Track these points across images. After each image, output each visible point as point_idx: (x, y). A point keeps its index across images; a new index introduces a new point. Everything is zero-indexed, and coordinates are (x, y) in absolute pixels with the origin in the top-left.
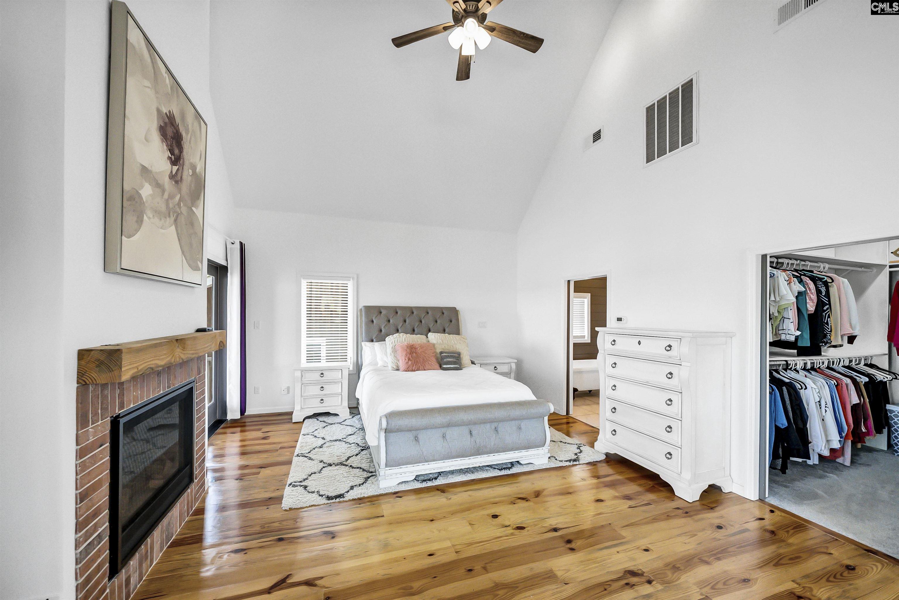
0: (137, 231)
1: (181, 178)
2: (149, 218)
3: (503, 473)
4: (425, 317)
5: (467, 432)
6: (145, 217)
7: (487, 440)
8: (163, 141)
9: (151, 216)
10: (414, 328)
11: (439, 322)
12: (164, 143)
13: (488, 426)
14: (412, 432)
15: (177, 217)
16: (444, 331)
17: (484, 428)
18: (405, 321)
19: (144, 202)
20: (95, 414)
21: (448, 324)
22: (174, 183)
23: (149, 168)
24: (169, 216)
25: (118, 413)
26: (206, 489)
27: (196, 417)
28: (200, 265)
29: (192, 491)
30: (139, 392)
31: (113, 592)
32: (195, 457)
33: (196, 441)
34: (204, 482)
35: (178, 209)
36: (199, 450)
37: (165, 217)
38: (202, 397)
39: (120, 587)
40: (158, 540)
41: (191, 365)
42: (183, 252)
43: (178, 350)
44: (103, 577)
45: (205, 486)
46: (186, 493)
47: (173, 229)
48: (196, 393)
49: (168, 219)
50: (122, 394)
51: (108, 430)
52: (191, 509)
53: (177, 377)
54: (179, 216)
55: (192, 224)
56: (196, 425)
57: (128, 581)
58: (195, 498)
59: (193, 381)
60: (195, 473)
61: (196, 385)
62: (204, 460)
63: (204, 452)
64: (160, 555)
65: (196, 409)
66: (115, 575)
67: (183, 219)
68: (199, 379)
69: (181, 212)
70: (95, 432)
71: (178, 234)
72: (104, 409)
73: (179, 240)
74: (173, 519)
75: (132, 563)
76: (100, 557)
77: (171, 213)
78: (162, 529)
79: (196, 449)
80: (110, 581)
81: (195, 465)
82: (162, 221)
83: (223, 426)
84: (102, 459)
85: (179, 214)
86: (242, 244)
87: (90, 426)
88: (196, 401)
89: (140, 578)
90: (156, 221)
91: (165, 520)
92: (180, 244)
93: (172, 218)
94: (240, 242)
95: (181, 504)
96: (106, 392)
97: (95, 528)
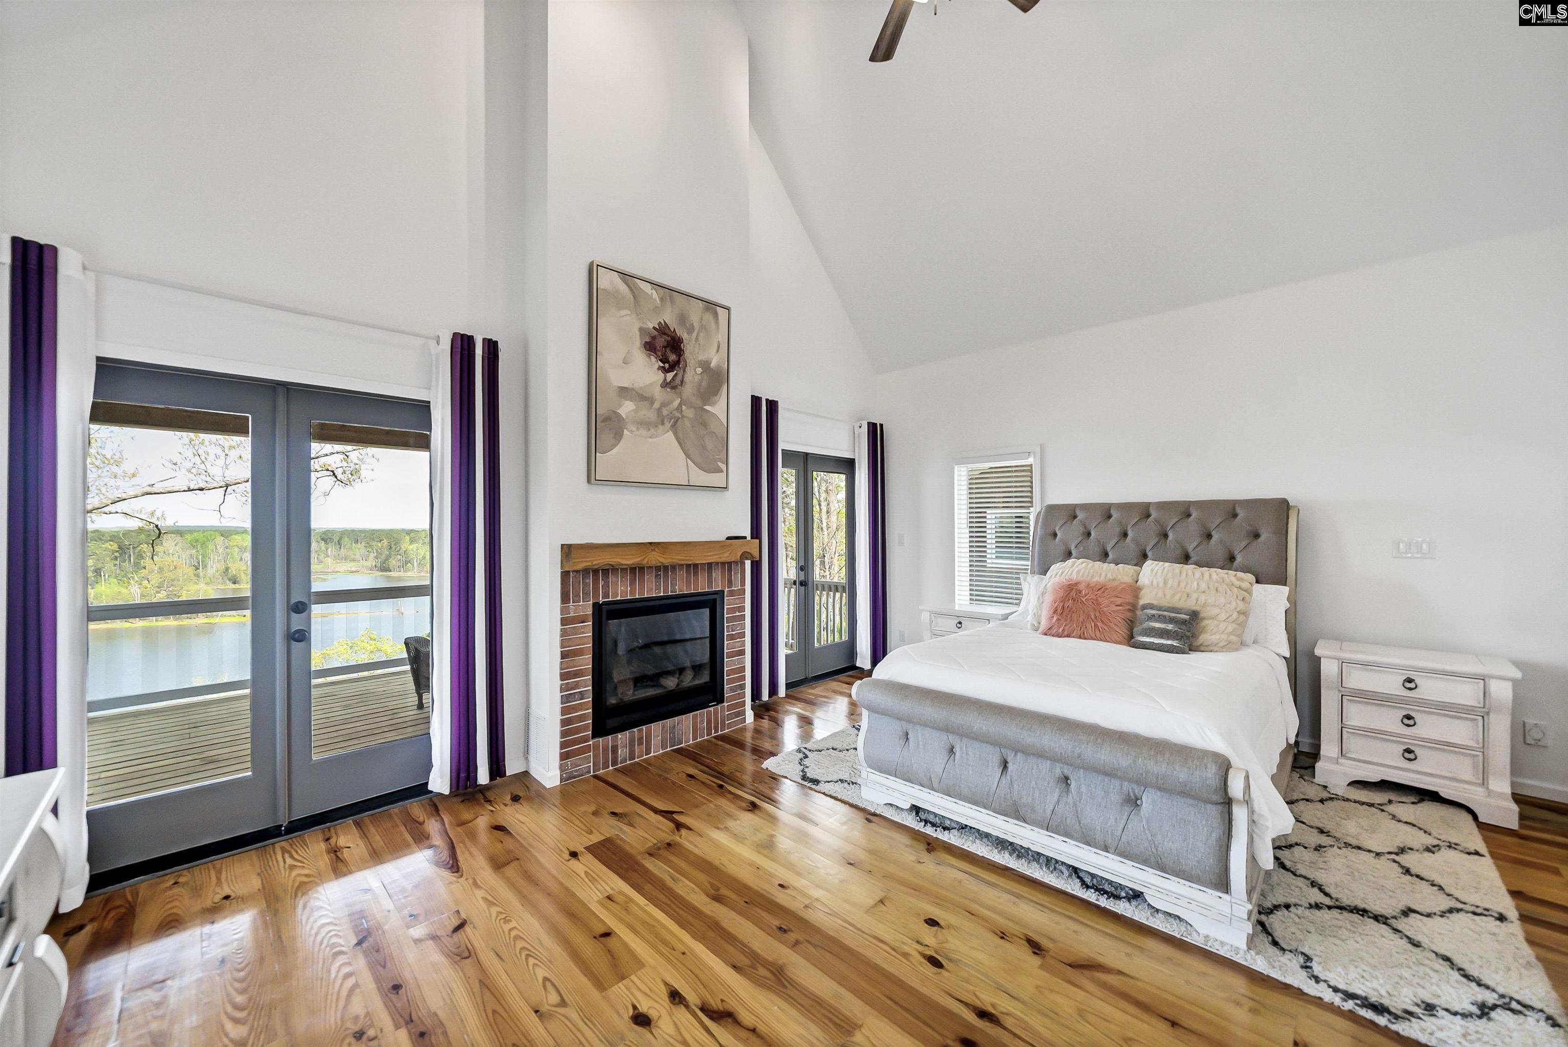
0: (614, 446)
1: (682, 382)
2: (631, 431)
3: (1091, 896)
4: (1178, 525)
5: (995, 760)
6: (625, 431)
7: (1037, 795)
8: (649, 356)
9: (634, 429)
10: (1145, 551)
11: (1216, 536)
12: (652, 357)
13: (1046, 765)
14: (902, 722)
15: (676, 422)
16: (1186, 558)
17: (1035, 767)
18: (1125, 535)
19: (623, 419)
20: (577, 595)
21: (1243, 544)
22: (668, 390)
23: (631, 386)
24: (663, 424)
25: (601, 600)
26: (747, 722)
27: (726, 633)
28: (723, 467)
29: (716, 712)
30: (629, 589)
31: (596, 747)
32: (726, 678)
33: (726, 660)
34: (743, 713)
35: (678, 415)
36: (732, 672)
37: (656, 426)
38: (738, 614)
39: (605, 749)
40: (658, 736)
41: (714, 575)
42: (688, 456)
43: (653, 553)
44: (585, 728)
45: (745, 718)
46: (705, 710)
47: (670, 435)
48: (726, 607)
49: (661, 427)
50: (606, 586)
51: (589, 611)
52: (716, 731)
53: (688, 584)
54: (680, 420)
55: (704, 425)
56: (726, 643)
57: (615, 749)
58: (723, 722)
59: (716, 593)
60: (726, 695)
61: (726, 598)
62: (742, 687)
63: (743, 678)
64: (661, 751)
65: (726, 625)
66: (600, 736)
67: (687, 423)
68: (732, 593)
69: (683, 416)
70: (576, 610)
71: (678, 439)
72: (586, 594)
73: (680, 444)
74: (680, 725)
75: (620, 736)
76: (581, 710)
77: (666, 420)
78: (663, 727)
79: (726, 669)
80: (593, 737)
81: (726, 687)
82: (652, 430)
83: (850, 673)
84: (583, 633)
85: (678, 418)
86: (874, 425)
87: (571, 604)
88: (726, 616)
89: (632, 757)
90: (643, 432)
91: (668, 722)
92: (682, 449)
93: (668, 425)
94: (869, 423)
95: (695, 717)
96: (588, 581)
97: (577, 685)
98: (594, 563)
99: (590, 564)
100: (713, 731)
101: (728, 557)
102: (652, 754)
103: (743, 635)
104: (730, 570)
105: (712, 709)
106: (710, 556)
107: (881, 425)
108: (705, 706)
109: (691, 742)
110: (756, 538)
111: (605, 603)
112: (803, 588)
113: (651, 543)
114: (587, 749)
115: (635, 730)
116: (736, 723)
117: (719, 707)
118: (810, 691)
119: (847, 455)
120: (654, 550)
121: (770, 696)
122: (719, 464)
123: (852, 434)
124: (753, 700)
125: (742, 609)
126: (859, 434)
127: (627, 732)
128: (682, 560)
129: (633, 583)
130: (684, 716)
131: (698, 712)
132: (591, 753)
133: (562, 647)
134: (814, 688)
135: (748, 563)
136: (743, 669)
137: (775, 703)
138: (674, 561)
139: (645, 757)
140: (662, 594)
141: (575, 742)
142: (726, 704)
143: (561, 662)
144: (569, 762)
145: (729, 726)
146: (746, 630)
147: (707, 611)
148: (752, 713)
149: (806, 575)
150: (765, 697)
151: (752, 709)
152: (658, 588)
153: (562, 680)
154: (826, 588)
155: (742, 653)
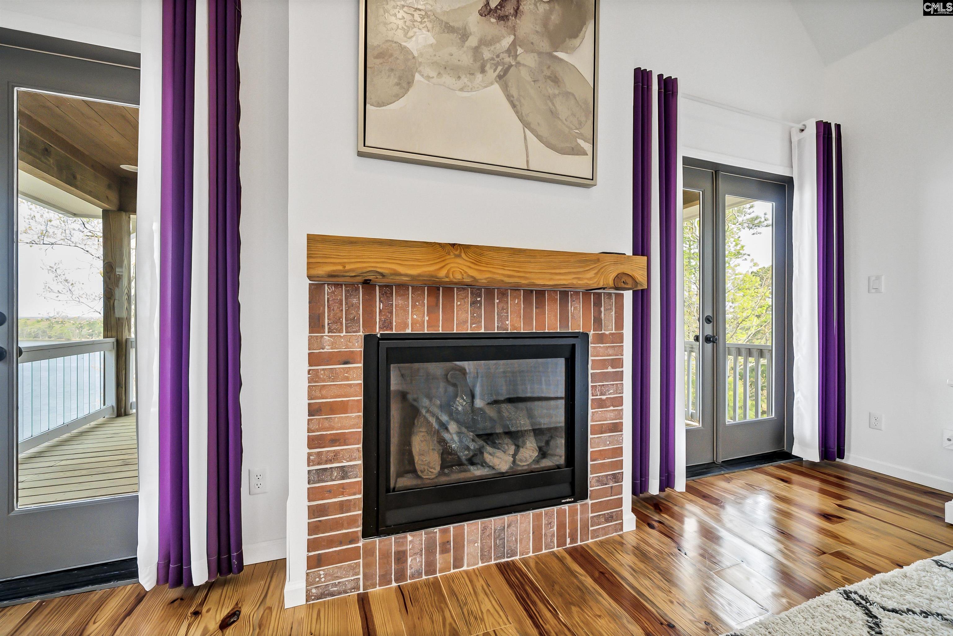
0: (398, 97)
2: (428, 78)
6: (417, 77)
9: (433, 74)
15: (506, 71)
19: (413, 57)
20: (336, 321)
22: (494, 20)
24: (483, 70)
25: (378, 332)
26: (625, 529)
27: (590, 397)
28: (588, 147)
29: (573, 513)
30: (427, 318)
31: (369, 552)
32: (590, 463)
33: (590, 436)
34: (619, 516)
35: (508, 60)
36: (602, 454)
37: (473, 74)
38: (610, 370)
39: (385, 556)
40: (476, 542)
41: (571, 309)
42: (526, 125)
43: (459, 260)
44: (351, 522)
45: (622, 524)
46: (555, 508)
47: (496, 88)
48: (590, 358)
49: (479, 77)
50: (388, 311)
51: (358, 347)
52: (574, 540)
53: (528, 318)
54: (512, 69)
55: (555, 80)
56: (590, 411)
57: (401, 557)
58: (585, 527)
59: (575, 335)
60: (589, 489)
61: (590, 345)
62: (617, 478)
63: (619, 465)
64: (480, 565)
65: (590, 384)
66: (378, 534)
67: (524, 73)
68: (601, 339)
69: (518, 63)
70: (333, 343)
71: (509, 97)
72: (352, 321)
73: (514, 106)
74: (513, 528)
75: (409, 538)
76: (343, 494)
77: (488, 66)
78: (484, 529)
79: (590, 450)
80: (365, 535)
81: (590, 476)
82: (465, 79)
83: (781, 463)
84: (347, 379)
85: (510, 66)
86: (827, 126)
87: (326, 334)
88: (590, 371)
89: (430, 568)
90: (448, 80)
91: (494, 522)
92: (517, 112)
93: (492, 74)
94: (819, 124)
95: (537, 518)
96: (355, 301)
97: (336, 457)
98: (348, 267)
99: (340, 268)
100: (568, 540)
101: (590, 279)
102: (465, 568)
103: (619, 401)
104: (598, 304)
105: (566, 507)
106: (560, 274)
107: (838, 127)
108: (555, 501)
109: (531, 554)
110: (643, 255)
111: (385, 338)
112: (709, 346)
113: (453, 245)
114: (354, 554)
115: (437, 530)
116: (605, 531)
117: (578, 505)
118: (723, 484)
119: (780, 170)
120: (459, 256)
121: (662, 489)
122: (581, 142)
123: (787, 144)
124: (634, 492)
125: (619, 363)
126: (799, 141)
127: (423, 532)
128: (510, 276)
129: (433, 309)
130: (519, 515)
131: (543, 510)
132: (361, 561)
133: (310, 397)
134: (728, 480)
135: (628, 296)
136: (619, 451)
137: (669, 498)
138: (495, 276)
139: (452, 571)
140: (483, 331)
141: (331, 542)
142: (589, 501)
143: (309, 420)
144: (322, 571)
145: (595, 534)
146: (624, 395)
147: (561, 362)
148: (633, 517)
149: (716, 329)
150: (654, 488)
151: (634, 510)
152: (476, 320)
153: (310, 446)
154: (744, 352)
155: (617, 428)
